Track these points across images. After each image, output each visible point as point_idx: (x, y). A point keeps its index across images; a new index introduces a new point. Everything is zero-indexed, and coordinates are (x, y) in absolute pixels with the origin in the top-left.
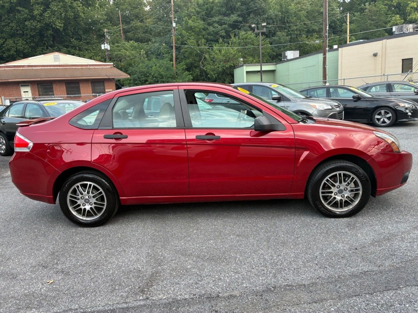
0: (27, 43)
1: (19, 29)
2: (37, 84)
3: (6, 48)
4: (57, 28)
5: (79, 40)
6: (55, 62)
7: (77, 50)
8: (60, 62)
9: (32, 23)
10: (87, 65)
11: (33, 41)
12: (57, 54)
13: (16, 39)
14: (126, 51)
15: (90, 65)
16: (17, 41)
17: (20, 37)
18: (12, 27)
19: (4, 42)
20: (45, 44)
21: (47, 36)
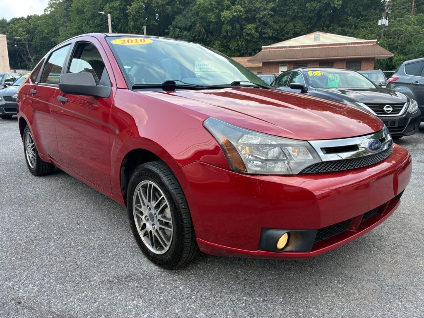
0: (305, 25)
1: (300, 11)
2: (294, 64)
3: (286, 30)
4: (334, 7)
5: (357, 18)
6: (315, 42)
7: (352, 28)
8: (319, 42)
9: (312, 4)
10: (346, 44)
11: (310, 23)
12: (318, 33)
13: (296, 22)
14: (407, 26)
15: (349, 44)
16: (297, 23)
17: (300, 20)
18: (294, 9)
19: (285, 26)
20: (321, 24)
21: (324, 17)
